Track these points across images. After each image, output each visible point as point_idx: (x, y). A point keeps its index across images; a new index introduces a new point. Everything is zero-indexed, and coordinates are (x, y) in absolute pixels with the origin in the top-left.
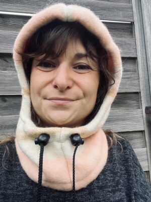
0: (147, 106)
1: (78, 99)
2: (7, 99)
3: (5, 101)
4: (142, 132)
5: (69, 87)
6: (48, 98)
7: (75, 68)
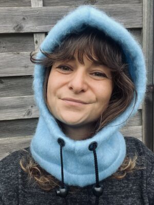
1: (90, 103)
5: (83, 91)
6: (63, 97)
7: (91, 74)
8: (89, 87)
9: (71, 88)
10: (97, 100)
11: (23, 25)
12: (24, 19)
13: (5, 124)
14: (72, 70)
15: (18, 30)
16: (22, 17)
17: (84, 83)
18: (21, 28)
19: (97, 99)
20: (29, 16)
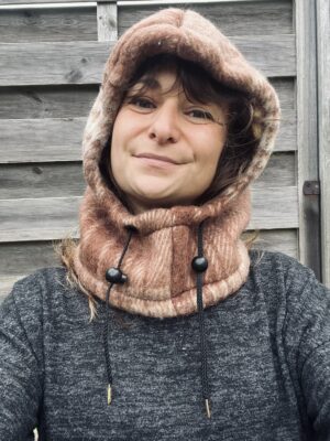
0: (307, 179)
1: (184, 162)
2: (41, 169)
3: (39, 172)
4: (295, 230)
5: (171, 140)
6: (138, 153)
7: (187, 114)
8: (182, 135)
9: (153, 136)
10: (196, 158)
11: (83, 69)
12: (84, 61)
13: (39, 249)
14: (155, 107)
15: (73, 79)
16: (80, 58)
17: (174, 127)
18: (78, 75)
19: (195, 156)
20: (93, 55)
